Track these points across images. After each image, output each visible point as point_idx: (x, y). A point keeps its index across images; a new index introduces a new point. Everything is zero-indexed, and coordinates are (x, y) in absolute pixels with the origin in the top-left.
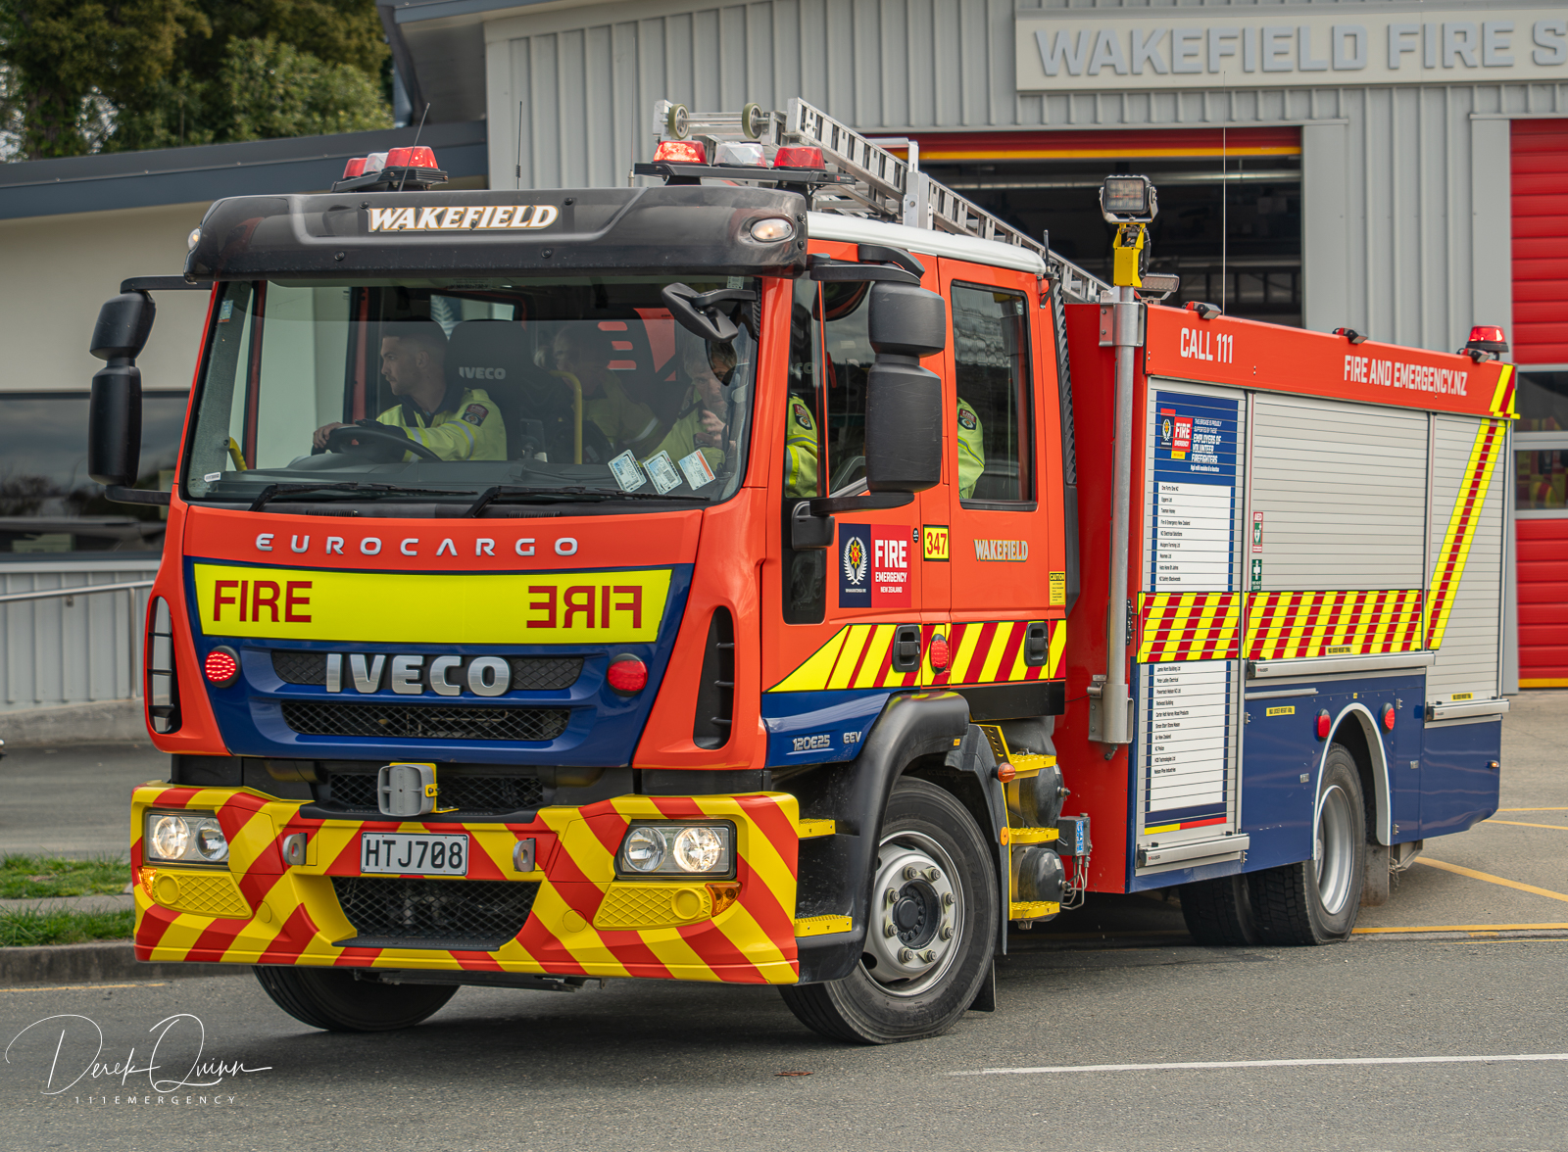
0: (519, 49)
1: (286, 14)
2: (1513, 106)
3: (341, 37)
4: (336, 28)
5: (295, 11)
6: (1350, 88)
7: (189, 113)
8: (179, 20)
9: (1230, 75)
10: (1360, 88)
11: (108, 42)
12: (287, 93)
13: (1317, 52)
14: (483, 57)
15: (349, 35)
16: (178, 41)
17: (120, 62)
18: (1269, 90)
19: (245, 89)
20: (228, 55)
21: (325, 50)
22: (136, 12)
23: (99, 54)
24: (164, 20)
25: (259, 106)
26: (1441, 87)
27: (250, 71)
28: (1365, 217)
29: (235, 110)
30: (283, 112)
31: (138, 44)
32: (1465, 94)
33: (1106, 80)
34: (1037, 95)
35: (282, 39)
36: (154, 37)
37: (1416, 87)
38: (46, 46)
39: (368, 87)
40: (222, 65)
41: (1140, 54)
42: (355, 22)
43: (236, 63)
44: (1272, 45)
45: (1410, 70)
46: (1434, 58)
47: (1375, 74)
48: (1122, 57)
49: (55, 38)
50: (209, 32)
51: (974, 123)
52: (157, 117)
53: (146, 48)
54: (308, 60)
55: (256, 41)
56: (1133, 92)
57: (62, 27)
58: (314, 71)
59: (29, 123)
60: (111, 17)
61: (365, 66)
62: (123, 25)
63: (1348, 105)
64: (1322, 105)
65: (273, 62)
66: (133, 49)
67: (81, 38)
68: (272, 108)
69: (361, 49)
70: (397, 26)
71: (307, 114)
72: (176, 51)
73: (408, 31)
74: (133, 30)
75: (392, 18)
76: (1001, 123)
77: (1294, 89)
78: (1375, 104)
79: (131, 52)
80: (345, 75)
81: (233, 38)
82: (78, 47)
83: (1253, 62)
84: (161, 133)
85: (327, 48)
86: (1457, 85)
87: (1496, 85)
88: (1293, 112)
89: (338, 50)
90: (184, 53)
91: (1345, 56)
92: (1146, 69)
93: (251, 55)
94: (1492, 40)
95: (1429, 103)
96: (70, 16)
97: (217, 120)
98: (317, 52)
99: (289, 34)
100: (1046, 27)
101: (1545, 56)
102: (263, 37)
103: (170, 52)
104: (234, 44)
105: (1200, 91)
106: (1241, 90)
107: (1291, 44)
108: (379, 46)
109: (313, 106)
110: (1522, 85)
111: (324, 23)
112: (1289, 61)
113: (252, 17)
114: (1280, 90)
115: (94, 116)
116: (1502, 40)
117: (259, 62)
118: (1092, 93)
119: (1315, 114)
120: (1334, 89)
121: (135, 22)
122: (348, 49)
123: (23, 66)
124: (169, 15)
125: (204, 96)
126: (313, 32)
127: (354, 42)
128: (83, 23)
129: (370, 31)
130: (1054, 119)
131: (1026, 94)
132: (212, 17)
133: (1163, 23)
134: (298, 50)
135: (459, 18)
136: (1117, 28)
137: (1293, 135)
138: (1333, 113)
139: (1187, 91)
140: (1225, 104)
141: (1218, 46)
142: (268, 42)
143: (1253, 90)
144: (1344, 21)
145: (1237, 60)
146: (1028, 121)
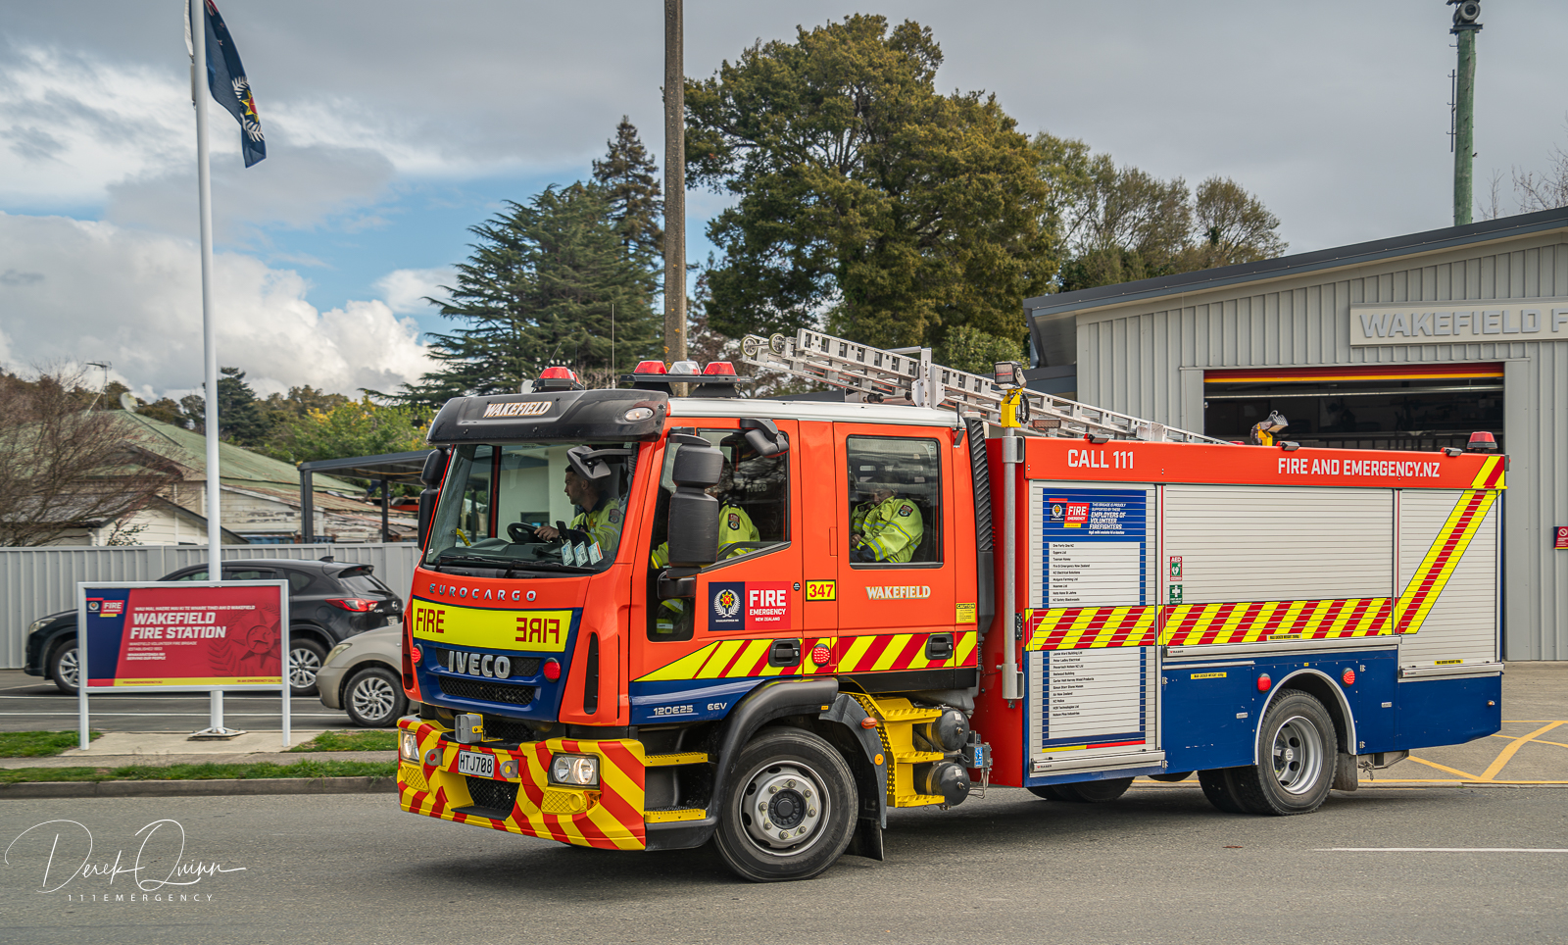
0: (1093, 328)
1: (978, 314)
3: (1004, 325)
4: (1002, 320)
5: (982, 312)
6: (1531, 342)
8: (926, 317)
9: (1465, 336)
10: (1537, 342)
11: (893, 329)
12: (975, 352)
13: (1513, 324)
14: (1076, 333)
15: (1008, 323)
16: (926, 328)
17: (897, 339)
18: (1486, 343)
19: (955, 351)
20: (948, 335)
21: (995, 331)
22: (906, 314)
24: (919, 318)
25: (962, 360)
27: (958, 342)
28: (1538, 409)
30: (974, 362)
31: (906, 329)
33: (1399, 339)
34: (1361, 347)
35: (974, 326)
36: (914, 326)
38: (863, 332)
39: (1016, 348)
40: (944, 340)
41: (1417, 326)
42: (1011, 317)
43: (951, 338)
44: (1488, 320)
47: (1545, 334)
48: (1407, 328)
49: (868, 327)
50: (940, 323)
51: (1327, 362)
53: (910, 331)
54: (986, 336)
55: (961, 327)
56: (1413, 345)
57: (871, 322)
58: (989, 341)
60: (893, 316)
61: (1015, 338)
62: (900, 321)
63: (1530, 351)
64: (1515, 351)
65: (969, 338)
66: (904, 332)
67: (880, 327)
68: (969, 360)
69: (1014, 330)
70: (1033, 319)
72: (924, 333)
73: (1038, 321)
74: (904, 323)
75: (1031, 315)
76: (1342, 362)
77: (1500, 343)
78: (1545, 351)
80: (1004, 342)
81: (950, 326)
82: (878, 332)
83: (1478, 329)
85: (997, 330)
88: (1500, 355)
89: (1002, 331)
90: (928, 334)
91: (1529, 326)
92: (1420, 333)
93: (959, 334)
96: (875, 317)
98: (991, 332)
99: (979, 324)
100: (1367, 313)
102: (964, 326)
103: (921, 333)
104: (950, 329)
105: (1449, 345)
106: (1471, 344)
107: (1498, 320)
108: (1023, 328)
109: (988, 358)
111: (996, 318)
112: (1498, 328)
113: (961, 316)
114: (1493, 343)
117: (962, 337)
118: (1391, 346)
119: (1512, 356)
120: (1522, 342)
121: (905, 319)
122: (1007, 330)
124: (921, 315)
126: (990, 322)
127: (1010, 327)
128: (881, 320)
129: (1018, 321)
130: (1370, 359)
131: (1355, 347)
132: (942, 316)
133: (1429, 310)
134: (982, 331)
135: (1064, 314)
136: (1405, 313)
137: (1499, 367)
138: (1521, 355)
139: (1442, 345)
140: (1463, 351)
141: (1459, 321)
142: (967, 328)
143: (1478, 344)
144: (1528, 307)
145: (1469, 328)
146: (1356, 360)
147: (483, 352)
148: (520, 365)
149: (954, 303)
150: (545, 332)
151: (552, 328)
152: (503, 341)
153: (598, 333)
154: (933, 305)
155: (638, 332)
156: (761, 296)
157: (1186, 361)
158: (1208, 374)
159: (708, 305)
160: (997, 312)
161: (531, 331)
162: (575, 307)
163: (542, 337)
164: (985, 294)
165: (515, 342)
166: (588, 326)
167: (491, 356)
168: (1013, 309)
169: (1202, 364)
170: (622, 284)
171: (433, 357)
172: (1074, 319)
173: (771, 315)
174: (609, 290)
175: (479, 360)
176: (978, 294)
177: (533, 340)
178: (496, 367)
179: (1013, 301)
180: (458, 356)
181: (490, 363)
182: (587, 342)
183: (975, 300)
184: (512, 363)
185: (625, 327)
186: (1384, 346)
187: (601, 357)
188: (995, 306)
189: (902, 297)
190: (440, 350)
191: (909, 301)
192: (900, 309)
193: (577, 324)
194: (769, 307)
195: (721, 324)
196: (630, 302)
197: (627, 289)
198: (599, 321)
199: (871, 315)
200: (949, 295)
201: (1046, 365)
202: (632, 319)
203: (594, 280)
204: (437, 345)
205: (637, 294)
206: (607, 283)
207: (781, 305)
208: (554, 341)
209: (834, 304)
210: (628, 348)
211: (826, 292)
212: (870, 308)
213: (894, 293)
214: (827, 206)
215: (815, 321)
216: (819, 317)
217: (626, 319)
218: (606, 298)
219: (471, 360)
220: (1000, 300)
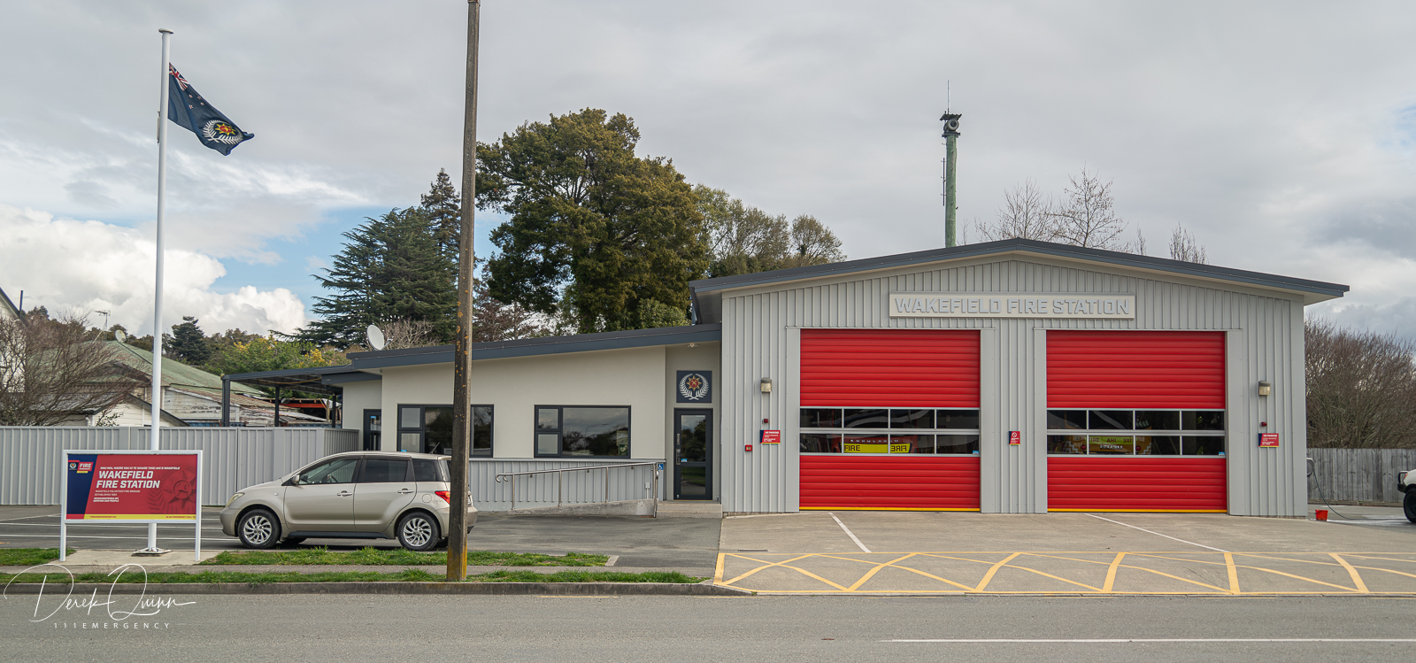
0: (733, 301)
1: (659, 292)
2: (1047, 326)
3: (674, 299)
4: (673, 296)
5: (661, 291)
6: (995, 318)
7: (627, 322)
8: (626, 293)
9: (958, 314)
10: (999, 318)
11: (606, 300)
12: (657, 315)
13: (985, 307)
14: (721, 303)
15: (677, 298)
16: (626, 299)
17: (608, 306)
18: (969, 318)
19: (644, 314)
20: (640, 304)
21: (669, 302)
22: (613, 291)
23: (603, 303)
24: (622, 293)
25: (648, 319)
26: (1025, 319)
27: (646, 309)
28: (1000, 360)
29: (641, 321)
30: (656, 321)
31: (614, 300)
32: (1032, 321)
33: (918, 314)
34: (896, 318)
35: (657, 299)
36: (619, 298)
37: (1017, 319)
38: (586, 301)
39: (683, 313)
40: (638, 307)
41: (929, 306)
42: (679, 294)
43: (642, 306)
44: (971, 304)
45: (1015, 314)
46: (1022, 310)
47: (1004, 314)
48: (923, 307)
49: (589, 299)
50: (635, 297)
51: (875, 326)
52: (618, 323)
53: (616, 301)
54: (664, 305)
55: (649, 300)
56: (927, 318)
57: (592, 295)
58: (666, 309)
59: (580, 324)
60: (606, 292)
61: (681, 308)
62: (610, 294)
63: (995, 324)
64: (987, 323)
65: (653, 306)
67: (598, 299)
68: (653, 320)
69: (681, 303)
70: (695, 294)
71: (663, 322)
72: (625, 302)
73: (697, 296)
74: (613, 296)
75: (692, 292)
76: (884, 326)
77: (978, 318)
78: (1004, 324)
79: (612, 302)
80: (675, 310)
81: (642, 299)
82: (596, 301)
83: (965, 309)
84: (619, 327)
86: (1029, 319)
87: (1042, 319)
88: (978, 325)
89: (673, 302)
90: (627, 303)
91: (994, 308)
92: (931, 311)
93: (647, 304)
94: (1041, 305)
95: (1021, 324)
96: (595, 292)
97: (635, 323)
99: (659, 297)
100: (899, 297)
101: (1057, 310)
102: (651, 298)
103: (623, 303)
104: (642, 301)
105: (948, 318)
106: (961, 318)
107: (977, 304)
108: (687, 301)
109: (664, 320)
110: (1050, 319)
111: (670, 295)
112: (976, 310)
113: (648, 293)
114: (973, 318)
115: (600, 323)
116: (1044, 305)
117: (649, 306)
118: (913, 318)
119: (985, 326)
120: (991, 318)
121: (613, 293)
122: (677, 303)
123: (580, 307)
124: (624, 291)
125: (631, 316)
126: (666, 297)
127: (679, 300)
128: (598, 294)
129: (684, 297)
130: (901, 325)
131: (892, 318)
132: (637, 292)
133: (936, 297)
134: (661, 302)
135: (714, 291)
136: (922, 298)
137: (977, 332)
138: (990, 326)
139: (944, 318)
140: (956, 322)
141: (954, 304)
142: (652, 300)
143: (965, 318)
144: (995, 298)
145: (960, 308)
146: (893, 325)
147: (348, 310)
148: (371, 318)
149: (644, 285)
150: (387, 298)
151: (392, 295)
152: (360, 303)
153: (421, 299)
154: (631, 286)
155: (445, 299)
156: (524, 278)
157: (790, 323)
158: (803, 331)
159: (490, 283)
160: (670, 291)
161: (378, 297)
162: (406, 283)
163: (385, 301)
164: (663, 280)
165: (368, 304)
166: (414, 295)
167: (353, 312)
168: (680, 290)
169: (800, 325)
170: (437, 270)
171: (315, 312)
172: (721, 295)
173: (528, 289)
174: (428, 273)
175: (345, 315)
176: (659, 279)
177: (379, 303)
178: (355, 320)
179: (680, 285)
180: (332, 312)
181: (352, 317)
182: (413, 304)
183: (657, 283)
184: (366, 317)
185: (437, 296)
186: (909, 318)
187: (422, 314)
188: (669, 288)
189: (612, 280)
190: (321, 308)
191: (616, 283)
192: (611, 288)
193: (407, 293)
194: (528, 283)
195: (497, 294)
196: (441, 281)
197: (440, 273)
198: (421, 292)
199: (592, 291)
200: (641, 280)
201: (701, 323)
202: (442, 291)
203: (419, 267)
204: (319, 305)
205: (446, 276)
206: (427, 269)
207: (536, 283)
208: (393, 304)
209: (569, 283)
210: (439, 309)
211: (564, 276)
212: (591, 286)
213: (607, 277)
214: (566, 223)
215: (556, 293)
216: (559, 291)
217: (438, 291)
218: (425, 279)
219: (340, 314)
220: (673, 284)
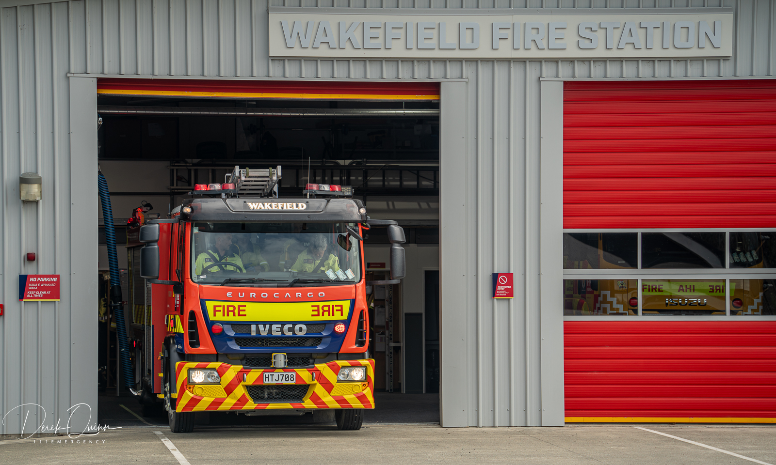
2: (566, 73)
6: (468, 60)
9: (398, 51)
10: (475, 61)
13: (450, 39)
18: (421, 60)
26: (523, 61)
28: (477, 139)
32: (537, 65)
33: (324, 52)
34: (281, 59)
37: (508, 61)
41: (344, 37)
44: (423, 33)
45: (505, 51)
46: (519, 43)
47: (483, 52)
48: (333, 38)
51: (243, 75)
56: (340, 59)
63: (468, 71)
64: (452, 70)
76: (259, 75)
77: (436, 60)
78: (484, 71)
83: (412, 44)
86: (532, 60)
87: (556, 61)
88: (435, 74)
91: (466, 42)
92: (348, 46)
94: (554, 33)
95: (516, 71)
100: (288, 18)
101: (585, 44)
105: (380, 60)
106: (404, 60)
107: (434, 33)
110: (571, 61)
112: (433, 43)
114: (428, 60)
116: (559, 33)
118: (315, 60)
119: (448, 76)
120: (460, 60)
130: (291, 74)
131: (275, 59)
133: (358, 18)
136: (330, 20)
137: (434, 88)
138: (459, 75)
139: (372, 60)
140: (395, 68)
141: (391, 33)
143: (412, 60)
144: (467, 20)
145: (402, 42)
146: (276, 74)
157: (76, 66)
158: (102, 83)
169: (95, 71)
186: (308, 59)
